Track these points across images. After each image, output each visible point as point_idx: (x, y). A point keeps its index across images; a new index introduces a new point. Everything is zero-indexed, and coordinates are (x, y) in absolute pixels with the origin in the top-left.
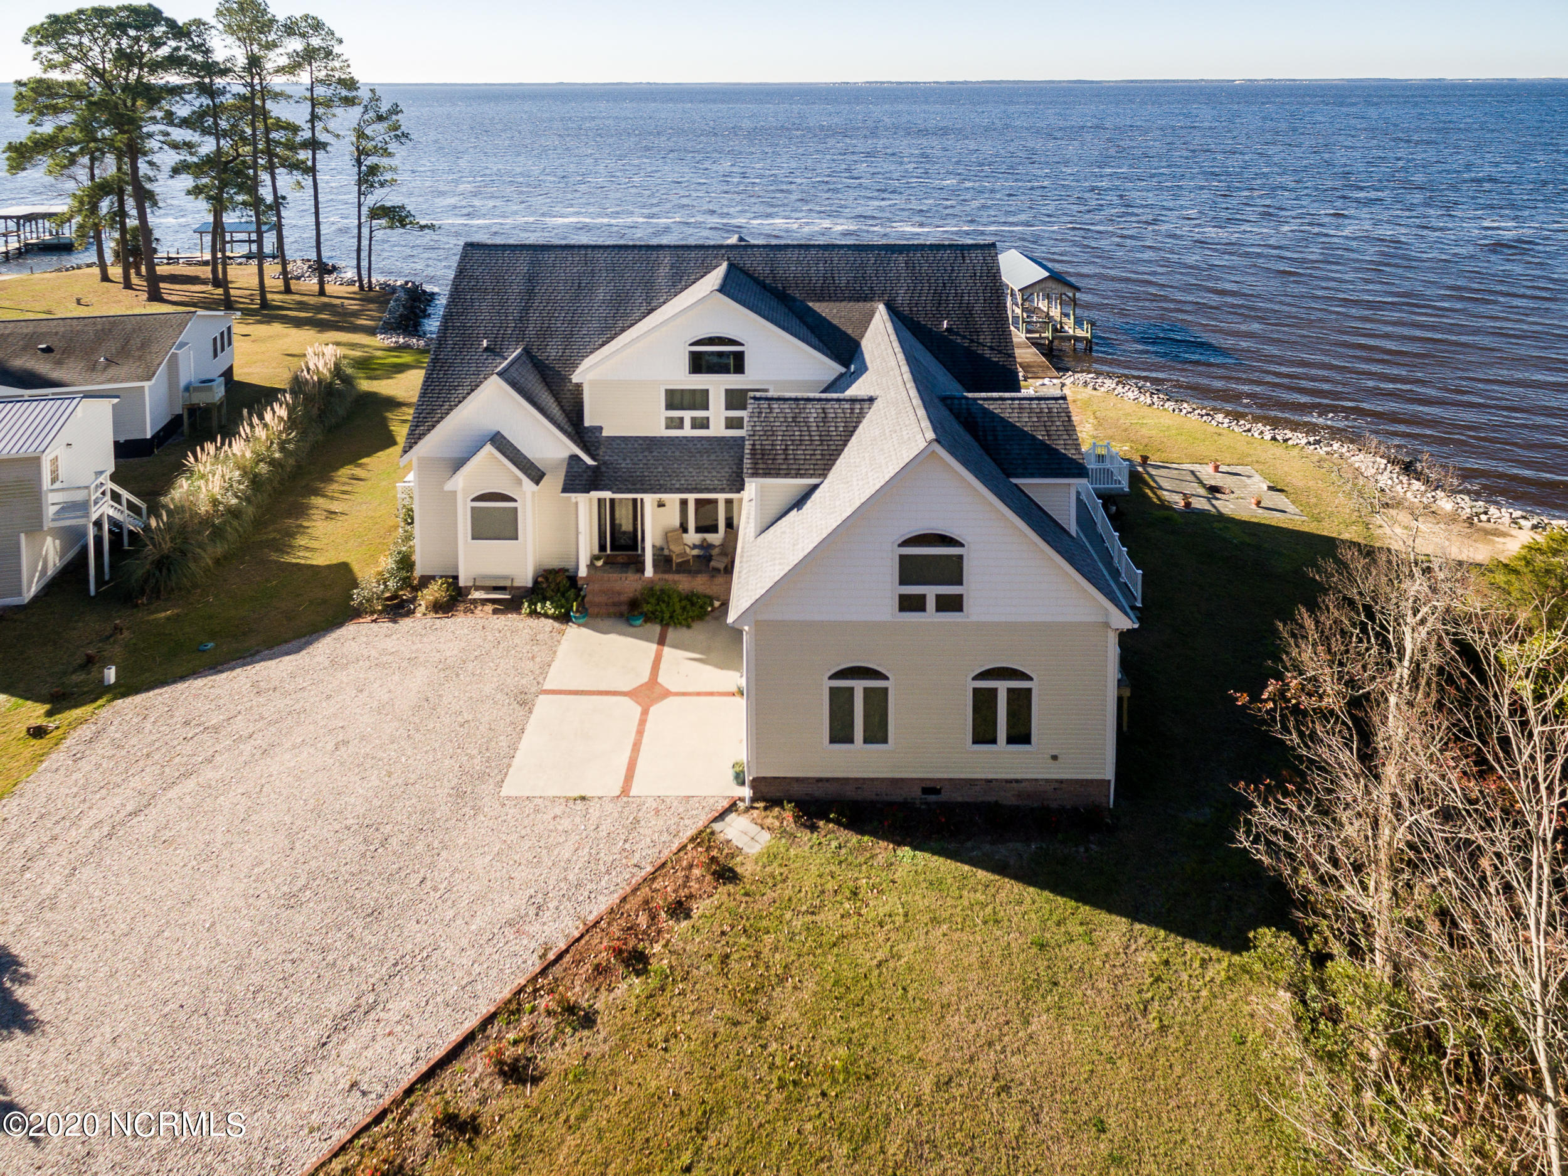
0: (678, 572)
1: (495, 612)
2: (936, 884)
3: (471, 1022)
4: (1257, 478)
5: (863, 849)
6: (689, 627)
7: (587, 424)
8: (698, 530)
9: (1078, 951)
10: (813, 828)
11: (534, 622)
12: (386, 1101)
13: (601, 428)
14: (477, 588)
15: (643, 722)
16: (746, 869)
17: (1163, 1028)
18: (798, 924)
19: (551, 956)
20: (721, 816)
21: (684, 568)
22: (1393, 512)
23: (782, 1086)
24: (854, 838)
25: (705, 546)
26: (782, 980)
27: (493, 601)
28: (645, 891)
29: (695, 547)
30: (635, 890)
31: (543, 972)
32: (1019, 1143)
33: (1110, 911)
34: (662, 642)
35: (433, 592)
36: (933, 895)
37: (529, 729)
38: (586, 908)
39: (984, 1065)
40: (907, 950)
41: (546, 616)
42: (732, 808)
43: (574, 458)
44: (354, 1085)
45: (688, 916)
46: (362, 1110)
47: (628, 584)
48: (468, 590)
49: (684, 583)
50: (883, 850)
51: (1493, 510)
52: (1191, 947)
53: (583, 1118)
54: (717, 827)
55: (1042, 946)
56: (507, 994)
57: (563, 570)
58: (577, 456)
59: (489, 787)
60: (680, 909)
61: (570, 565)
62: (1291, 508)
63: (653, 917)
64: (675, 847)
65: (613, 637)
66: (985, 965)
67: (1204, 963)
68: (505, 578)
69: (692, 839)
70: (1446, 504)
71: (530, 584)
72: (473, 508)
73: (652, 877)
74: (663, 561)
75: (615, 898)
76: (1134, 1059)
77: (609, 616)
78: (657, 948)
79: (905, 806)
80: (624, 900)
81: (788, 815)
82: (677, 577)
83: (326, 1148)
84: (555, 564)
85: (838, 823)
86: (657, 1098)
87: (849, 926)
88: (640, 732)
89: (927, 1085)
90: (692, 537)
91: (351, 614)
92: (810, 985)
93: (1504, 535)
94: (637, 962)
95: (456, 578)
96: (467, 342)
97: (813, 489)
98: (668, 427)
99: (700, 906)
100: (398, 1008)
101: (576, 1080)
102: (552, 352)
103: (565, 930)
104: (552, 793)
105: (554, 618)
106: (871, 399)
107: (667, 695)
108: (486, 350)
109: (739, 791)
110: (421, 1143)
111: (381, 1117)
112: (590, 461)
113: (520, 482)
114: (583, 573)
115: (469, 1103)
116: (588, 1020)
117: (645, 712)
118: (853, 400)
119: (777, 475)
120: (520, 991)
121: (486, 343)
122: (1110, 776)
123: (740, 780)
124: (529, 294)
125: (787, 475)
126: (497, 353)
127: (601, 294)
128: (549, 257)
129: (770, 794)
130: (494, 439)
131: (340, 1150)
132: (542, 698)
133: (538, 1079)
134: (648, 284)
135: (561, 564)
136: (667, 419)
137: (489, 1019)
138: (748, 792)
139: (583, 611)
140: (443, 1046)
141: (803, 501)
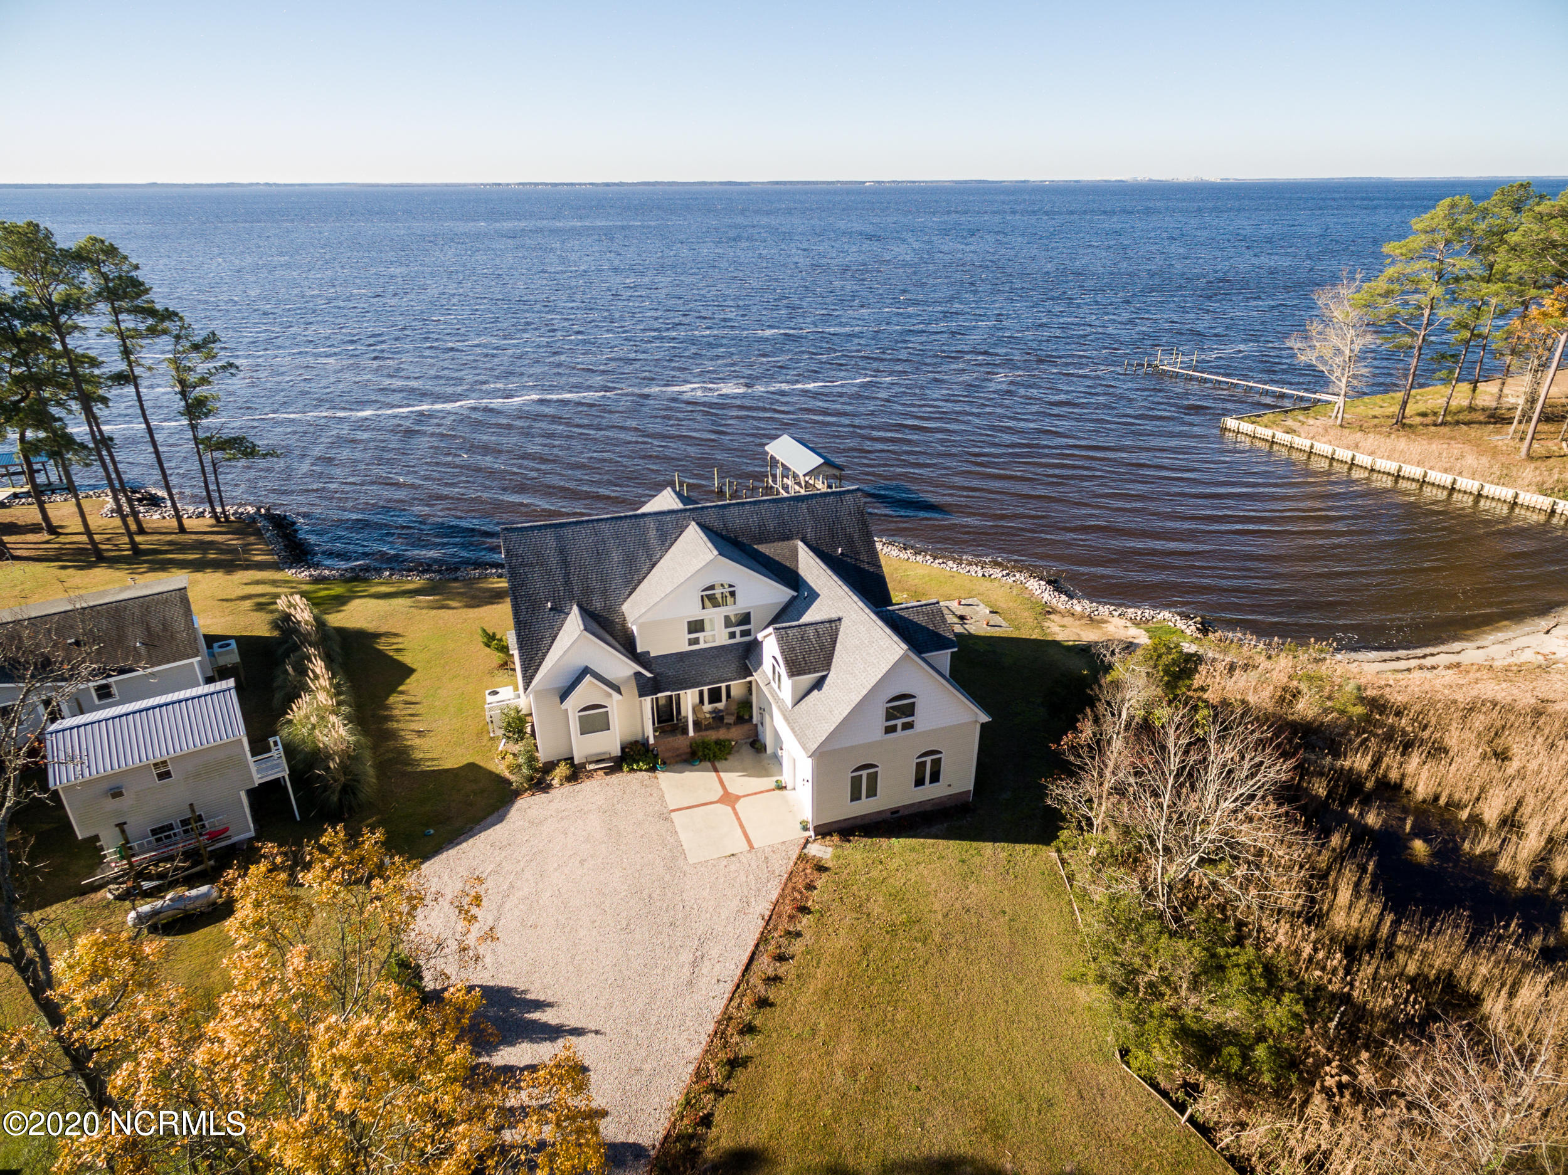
0: (706, 729)
1: (606, 774)
2: (912, 850)
3: (751, 948)
4: (982, 606)
5: (873, 844)
6: (726, 759)
7: (639, 651)
8: (710, 702)
9: (977, 860)
10: (849, 841)
11: (632, 775)
12: (736, 980)
13: (648, 652)
14: (590, 763)
15: (736, 814)
16: (829, 864)
17: (1016, 877)
18: (863, 879)
19: (767, 918)
20: (805, 847)
21: (708, 727)
22: (1052, 617)
23: (887, 932)
24: (870, 841)
25: (715, 711)
26: (868, 900)
27: (601, 769)
28: (790, 885)
29: (710, 713)
30: (786, 885)
31: (767, 924)
32: (979, 925)
33: (984, 841)
34: (716, 770)
35: (562, 770)
36: (914, 854)
37: (678, 829)
38: (768, 897)
39: (958, 905)
40: (912, 876)
41: (641, 770)
42: (807, 842)
43: (638, 675)
44: (718, 981)
45: (815, 888)
46: (729, 987)
47: (680, 743)
48: (583, 766)
49: (712, 736)
50: (884, 842)
51: (1100, 608)
52: (1019, 847)
53: (819, 963)
54: (805, 851)
55: (963, 862)
56: (757, 935)
57: (636, 742)
58: (640, 673)
59: (681, 862)
60: (810, 887)
61: (639, 738)
62: (1004, 624)
63: (801, 893)
64: (792, 864)
65: (687, 774)
66: (945, 874)
67: (1024, 851)
68: (604, 753)
69: (798, 859)
70: (1078, 608)
71: (619, 754)
72: (580, 717)
73: (790, 878)
74: (697, 724)
75: (779, 890)
76: (1009, 889)
77: (677, 762)
78: (810, 903)
79: (884, 821)
80: (783, 890)
81: (836, 838)
82: (708, 733)
83: (725, 1001)
84: (630, 738)
85: (859, 836)
86: (842, 951)
87: (885, 874)
88: (738, 819)
89: (940, 917)
90: (707, 707)
91: (517, 794)
92: (881, 899)
93: (1106, 622)
94: (804, 910)
95: (572, 758)
96: (535, 606)
97: (824, 678)
98: (690, 644)
99: (819, 884)
100: (714, 953)
101: (808, 953)
102: (597, 604)
103: (765, 908)
104: (715, 857)
105: (646, 770)
106: (840, 619)
107: (738, 798)
108: (551, 609)
109: (807, 834)
110: (761, 989)
111: (738, 986)
112: (649, 675)
113: (610, 695)
114: (652, 741)
115: (770, 972)
116: (798, 934)
117: (734, 809)
118: (830, 621)
119: (805, 674)
120: (763, 933)
121: (549, 605)
122: (972, 788)
123: (805, 829)
124: (565, 563)
125: (810, 673)
126: (560, 610)
127: (615, 557)
128: (568, 532)
129: (824, 831)
130: (586, 671)
131: (731, 1000)
132: (673, 814)
133: (792, 958)
134: (645, 545)
135: (634, 739)
136: (689, 640)
137: (757, 946)
138: (812, 833)
139: (664, 763)
140: (745, 959)
141: (818, 684)
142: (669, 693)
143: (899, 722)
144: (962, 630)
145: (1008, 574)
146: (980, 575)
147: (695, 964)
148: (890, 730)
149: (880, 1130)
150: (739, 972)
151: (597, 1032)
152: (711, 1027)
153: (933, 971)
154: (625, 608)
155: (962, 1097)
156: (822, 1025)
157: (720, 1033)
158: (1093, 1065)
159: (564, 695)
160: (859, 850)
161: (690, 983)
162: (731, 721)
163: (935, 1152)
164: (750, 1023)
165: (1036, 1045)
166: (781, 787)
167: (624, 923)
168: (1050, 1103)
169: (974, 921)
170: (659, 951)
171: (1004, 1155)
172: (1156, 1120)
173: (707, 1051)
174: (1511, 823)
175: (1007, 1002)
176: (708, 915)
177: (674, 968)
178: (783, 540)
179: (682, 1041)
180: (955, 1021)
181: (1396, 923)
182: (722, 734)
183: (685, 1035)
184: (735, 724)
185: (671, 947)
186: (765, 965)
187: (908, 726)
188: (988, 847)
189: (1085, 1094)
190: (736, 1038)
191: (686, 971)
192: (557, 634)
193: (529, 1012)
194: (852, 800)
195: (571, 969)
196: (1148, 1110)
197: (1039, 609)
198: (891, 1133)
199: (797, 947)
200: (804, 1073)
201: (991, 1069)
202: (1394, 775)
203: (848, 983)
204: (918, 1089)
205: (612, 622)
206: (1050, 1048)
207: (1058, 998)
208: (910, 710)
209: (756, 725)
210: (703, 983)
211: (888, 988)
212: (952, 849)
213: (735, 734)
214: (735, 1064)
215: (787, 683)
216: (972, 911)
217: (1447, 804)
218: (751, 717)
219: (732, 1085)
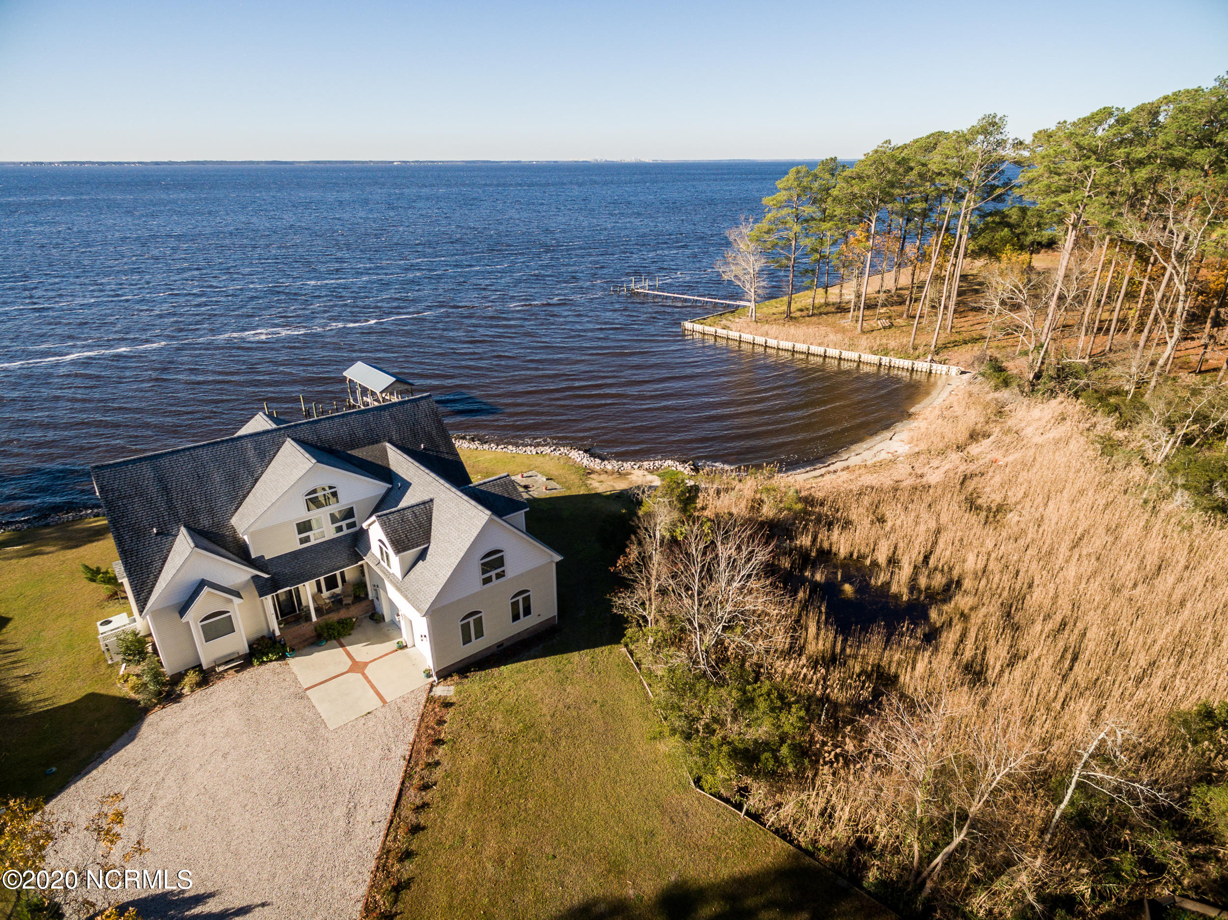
0: (328, 613)
1: (237, 672)
2: (519, 671)
3: (397, 788)
4: (539, 476)
5: (486, 675)
6: (350, 634)
7: (253, 556)
8: (327, 590)
9: (569, 667)
10: (467, 677)
11: (263, 667)
12: (389, 817)
13: (263, 556)
14: (219, 666)
15: (366, 678)
16: (454, 700)
17: (600, 673)
18: (483, 704)
19: (407, 757)
20: (431, 690)
21: (329, 611)
22: (592, 476)
23: (510, 741)
24: (483, 673)
25: (333, 596)
26: (490, 720)
27: (231, 668)
28: (423, 725)
29: (329, 598)
30: (420, 726)
31: (409, 762)
32: (579, 716)
33: (571, 652)
34: (342, 646)
35: (192, 678)
36: (520, 675)
37: (316, 705)
38: (406, 740)
39: (560, 706)
40: (522, 692)
41: (271, 661)
42: (432, 686)
43: (255, 578)
44: (373, 823)
45: (445, 722)
46: (384, 825)
47: (305, 629)
48: (212, 669)
49: (334, 617)
50: (495, 671)
51: (625, 464)
52: (597, 650)
53: (458, 782)
54: (432, 694)
55: (559, 671)
56: (402, 774)
57: (263, 637)
58: (257, 576)
59: (322, 731)
60: (441, 722)
61: (265, 633)
62: (558, 486)
63: (433, 729)
64: (422, 707)
65: (316, 655)
66: (546, 684)
67: (602, 652)
68: (233, 653)
69: (427, 702)
70: (609, 467)
71: (248, 651)
72: (202, 626)
73: (422, 720)
74: (318, 610)
75: (414, 732)
76: (596, 683)
77: (305, 647)
78: (443, 735)
79: (493, 655)
80: (418, 730)
81: (456, 678)
82: (330, 615)
83: (382, 838)
84: (255, 635)
85: (475, 671)
86: (476, 767)
87: (500, 696)
88: (369, 682)
89: (549, 718)
90: (326, 594)
91: (146, 711)
92: (500, 717)
93: (630, 474)
94: (439, 742)
95: (200, 665)
96: (139, 533)
97: (426, 549)
98: (301, 543)
99: (447, 718)
100: (366, 800)
101: (447, 777)
102: (205, 522)
103: (404, 749)
104: (353, 718)
105: (275, 660)
106: (432, 500)
107: (366, 664)
108: (157, 534)
109: (431, 680)
110: (412, 818)
111: (391, 822)
112: (266, 576)
113: (231, 601)
114: (278, 633)
115: (418, 802)
116: (437, 763)
117: (364, 674)
118: (424, 503)
119: (409, 549)
120: (406, 771)
121: (155, 530)
122: (556, 613)
123: (429, 676)
124: (166, 490)
125: (413, 548)
126: (167, 535)
127: (217, 477)
128: (165, 462)
129: (444, 674)
130: (202, 584)
131: (387, 835)
132: (307, 692)
133: (435, 784)
134: (246, 464)
135: (260, 635)
136: (300, 539)
137: (403, 783)
138: (435, 678)
139: (292, 650)
140: (394, 797)
141: (422, 556)
142: (288, 588)
143: (493, 573)
144: (527, 496)
145: (555, 450)
146: (534, 453)
147: (349, 815)
148: (487, 581)
149: (530, 900)
150: (390, 810)
151: (263, 905)
152: (372, 865)
153: (551, 762)
154: (234, 521)
155: (588, 851)
156: (469, 832)
157: (382, 867)
158: (677, 796)
159: (183, 609)
160: (476, 683)
161: (348, 833)
162: (350, 602)
163: (575, 902)
164: (407, 849)
165: (635, 794)
166: (402, 647)
167: (276, 798)
168: (652, 834)
169: (575, 714)
170: (313, 813)
171: (627, 885)
172: (725, 821)
173: (372, 886)
174: (893, 561)
175: (609, 768)
176: (355, 770)
177: (331, 824)
178: (373, 443)
179: (348, 885)
180: (574, 795)
181: (845, 641)
182: (343, 614)
183: (350, 879)
184: (353, 603)
185: (325, 807)
186: (413, 796)
187: (500, 576)
188: (575, 656)
189: (675, 819)
190: (397, 866)
191: (342, 823)
192: (168, 555)
193: (190, 909)
194: (464, 644)
195: (229, 855)
196: (718, 816)
197: (582, 472)
198: (540, 899)
199: (438, 773)
200: (460, 876)
201: (606, 823)
202: (826, 545)
203: (485, 790)
204: (554, 857)
205: (223, 536)
206: (645, 793)
207: (645, 755)
208: (500, 562)
209: (372, 600)
210: (359, 830)
211: (517, 784)
212: (548, 664)
213: (354, 612)
214: (399, 888)
215: (395, 559)
216: (572, 707)
217: (858, 557)
218: (367, 595)
219: (401, 906)
